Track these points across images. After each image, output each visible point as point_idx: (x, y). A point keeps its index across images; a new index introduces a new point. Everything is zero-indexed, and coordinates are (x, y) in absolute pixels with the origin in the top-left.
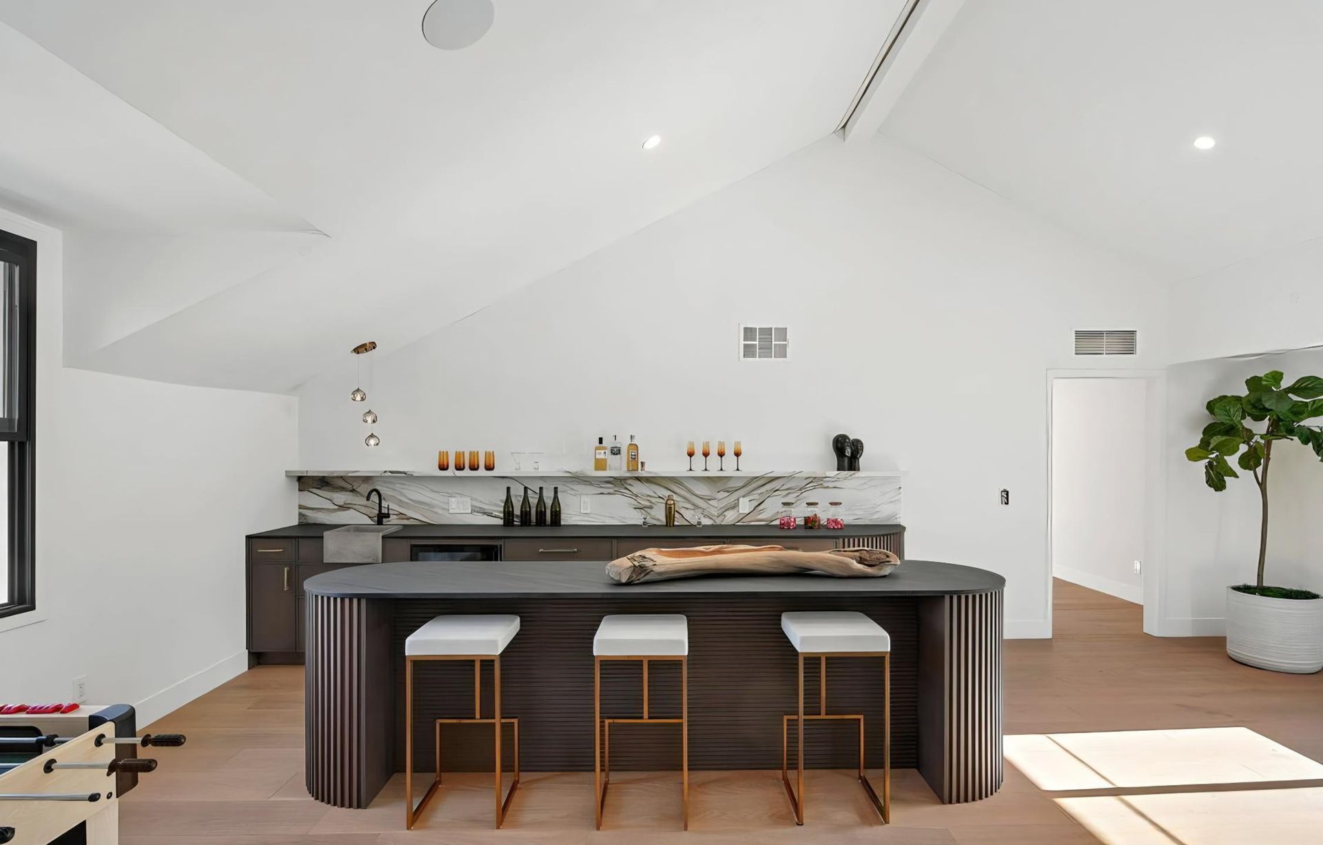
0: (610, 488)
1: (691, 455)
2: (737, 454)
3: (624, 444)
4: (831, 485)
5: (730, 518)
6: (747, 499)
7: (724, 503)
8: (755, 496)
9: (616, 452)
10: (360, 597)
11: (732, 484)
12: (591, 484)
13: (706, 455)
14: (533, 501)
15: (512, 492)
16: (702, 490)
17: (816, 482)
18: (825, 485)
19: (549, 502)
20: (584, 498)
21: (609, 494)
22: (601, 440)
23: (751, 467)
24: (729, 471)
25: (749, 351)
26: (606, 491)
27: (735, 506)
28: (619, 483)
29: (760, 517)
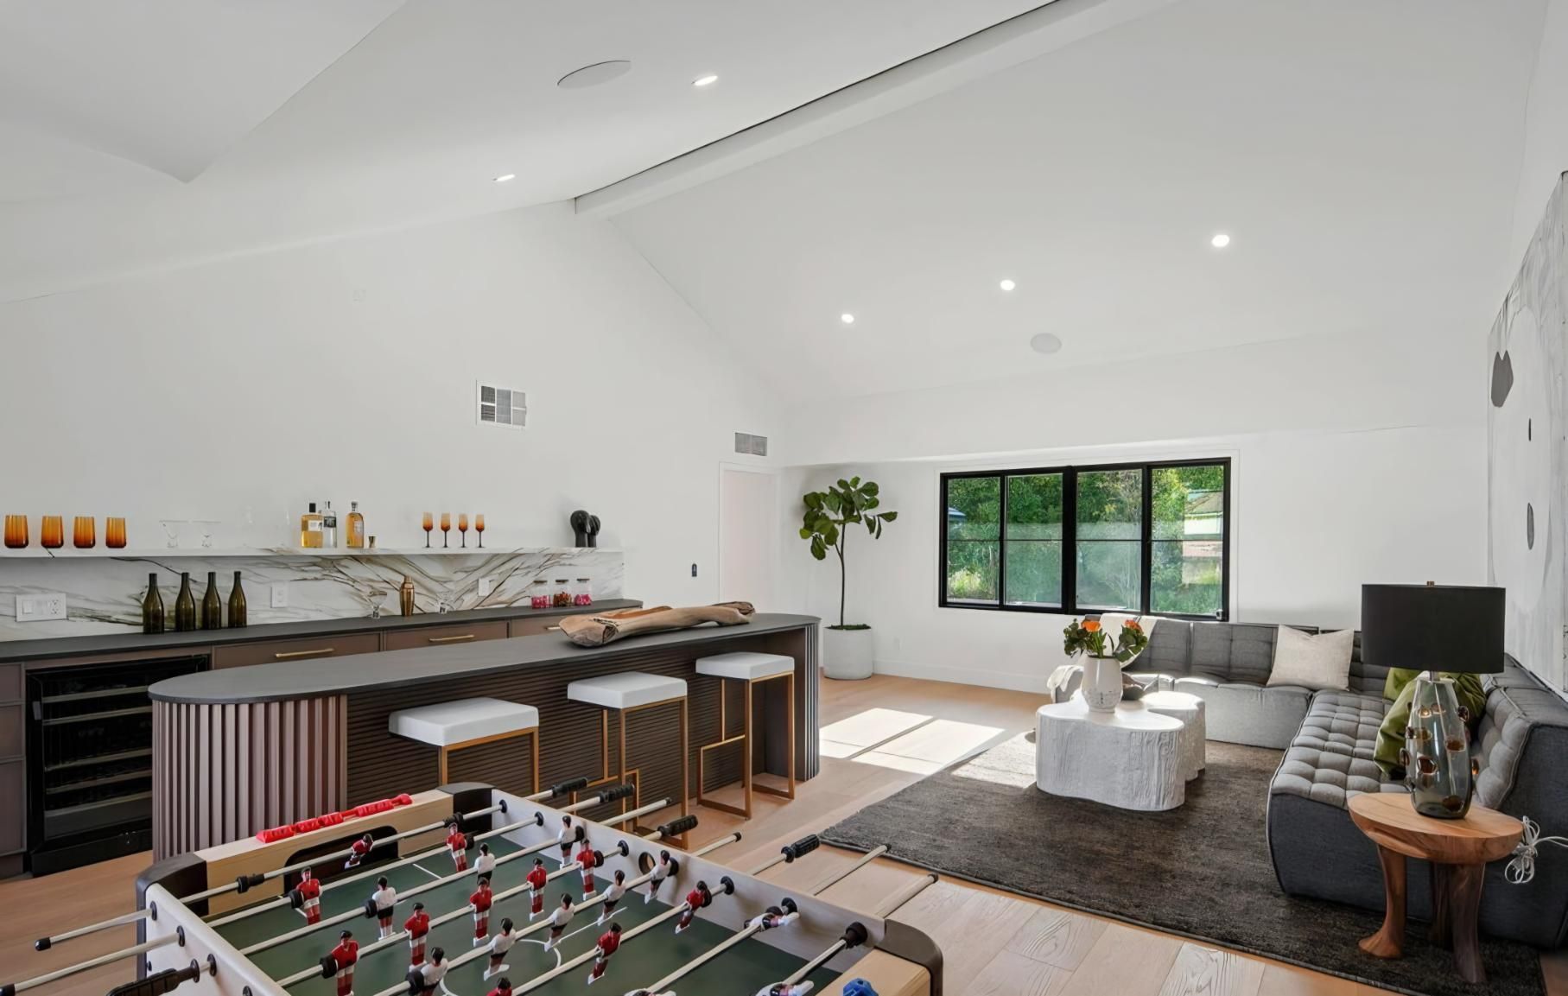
0: (315, 572)
1: (428, 528)
2: (480, 529)
3: (342, 514)
4: (567, 562)
5: (469, 602)
6: (487, 580)
7: (462, 585)
8: (495, 576)
9: (331, 523)
10: (337, 694)
11: (471, 563)
12: (287, 567)
13: (446, 529)
14: (198, 593)
15: (159, 583)
16: (436, 570)
17: (552, 559)
18: (563, 562)
19: (225, 596)
20: (276, 588)
21: (316, 579)
22: (312, 507)
23: (494, 543)
24: (471, 548)
25: (487, 414)
26: (313, 575)
27: (474, 588)
28: (329, 564)
29: (499, 599)
